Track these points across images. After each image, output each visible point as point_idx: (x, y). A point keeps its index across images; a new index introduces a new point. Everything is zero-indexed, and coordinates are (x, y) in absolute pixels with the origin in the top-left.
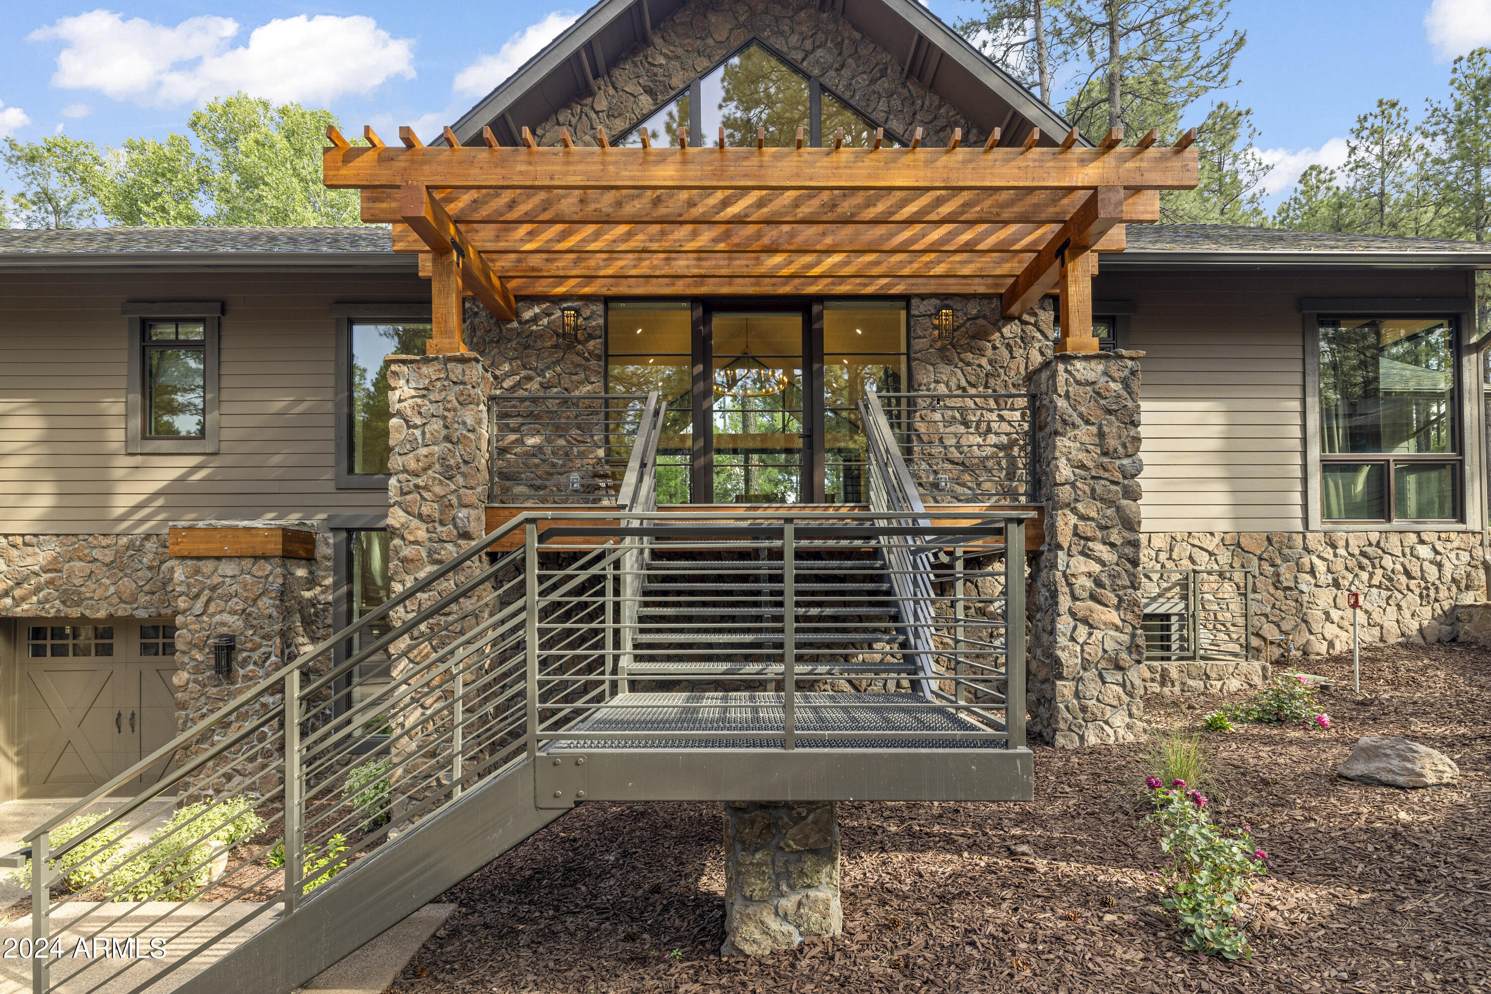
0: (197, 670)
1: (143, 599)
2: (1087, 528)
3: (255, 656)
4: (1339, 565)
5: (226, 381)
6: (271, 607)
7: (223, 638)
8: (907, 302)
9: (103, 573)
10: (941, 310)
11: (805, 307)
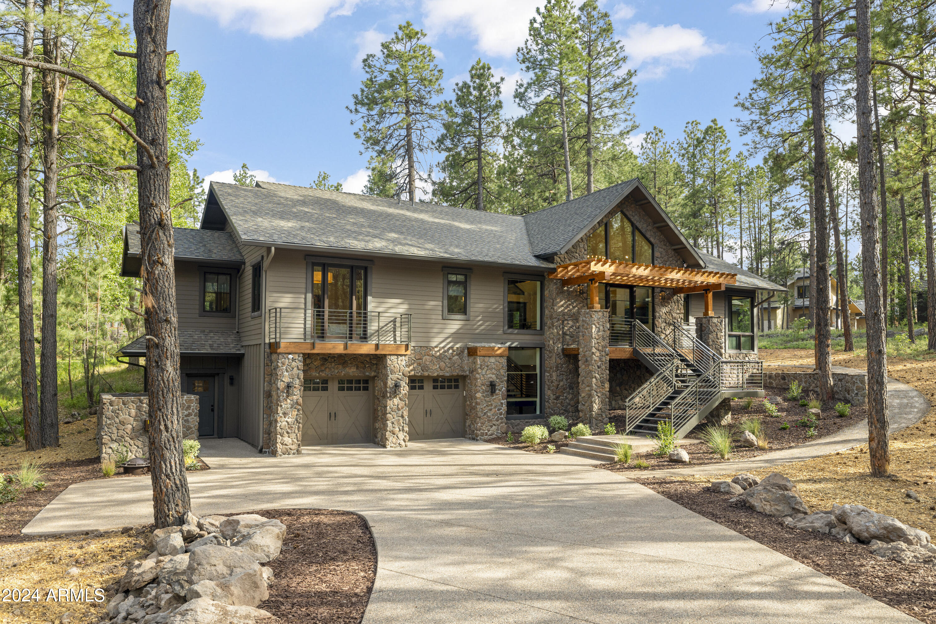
0: (483, 392)
1: (448, 369)
3: (499, 388)
5: (472, 296)
6: (504, 372)
7: (491, 382)
8: (653, 288)
9: (435, 360)
10: (661, 291)
11: (631, 288)
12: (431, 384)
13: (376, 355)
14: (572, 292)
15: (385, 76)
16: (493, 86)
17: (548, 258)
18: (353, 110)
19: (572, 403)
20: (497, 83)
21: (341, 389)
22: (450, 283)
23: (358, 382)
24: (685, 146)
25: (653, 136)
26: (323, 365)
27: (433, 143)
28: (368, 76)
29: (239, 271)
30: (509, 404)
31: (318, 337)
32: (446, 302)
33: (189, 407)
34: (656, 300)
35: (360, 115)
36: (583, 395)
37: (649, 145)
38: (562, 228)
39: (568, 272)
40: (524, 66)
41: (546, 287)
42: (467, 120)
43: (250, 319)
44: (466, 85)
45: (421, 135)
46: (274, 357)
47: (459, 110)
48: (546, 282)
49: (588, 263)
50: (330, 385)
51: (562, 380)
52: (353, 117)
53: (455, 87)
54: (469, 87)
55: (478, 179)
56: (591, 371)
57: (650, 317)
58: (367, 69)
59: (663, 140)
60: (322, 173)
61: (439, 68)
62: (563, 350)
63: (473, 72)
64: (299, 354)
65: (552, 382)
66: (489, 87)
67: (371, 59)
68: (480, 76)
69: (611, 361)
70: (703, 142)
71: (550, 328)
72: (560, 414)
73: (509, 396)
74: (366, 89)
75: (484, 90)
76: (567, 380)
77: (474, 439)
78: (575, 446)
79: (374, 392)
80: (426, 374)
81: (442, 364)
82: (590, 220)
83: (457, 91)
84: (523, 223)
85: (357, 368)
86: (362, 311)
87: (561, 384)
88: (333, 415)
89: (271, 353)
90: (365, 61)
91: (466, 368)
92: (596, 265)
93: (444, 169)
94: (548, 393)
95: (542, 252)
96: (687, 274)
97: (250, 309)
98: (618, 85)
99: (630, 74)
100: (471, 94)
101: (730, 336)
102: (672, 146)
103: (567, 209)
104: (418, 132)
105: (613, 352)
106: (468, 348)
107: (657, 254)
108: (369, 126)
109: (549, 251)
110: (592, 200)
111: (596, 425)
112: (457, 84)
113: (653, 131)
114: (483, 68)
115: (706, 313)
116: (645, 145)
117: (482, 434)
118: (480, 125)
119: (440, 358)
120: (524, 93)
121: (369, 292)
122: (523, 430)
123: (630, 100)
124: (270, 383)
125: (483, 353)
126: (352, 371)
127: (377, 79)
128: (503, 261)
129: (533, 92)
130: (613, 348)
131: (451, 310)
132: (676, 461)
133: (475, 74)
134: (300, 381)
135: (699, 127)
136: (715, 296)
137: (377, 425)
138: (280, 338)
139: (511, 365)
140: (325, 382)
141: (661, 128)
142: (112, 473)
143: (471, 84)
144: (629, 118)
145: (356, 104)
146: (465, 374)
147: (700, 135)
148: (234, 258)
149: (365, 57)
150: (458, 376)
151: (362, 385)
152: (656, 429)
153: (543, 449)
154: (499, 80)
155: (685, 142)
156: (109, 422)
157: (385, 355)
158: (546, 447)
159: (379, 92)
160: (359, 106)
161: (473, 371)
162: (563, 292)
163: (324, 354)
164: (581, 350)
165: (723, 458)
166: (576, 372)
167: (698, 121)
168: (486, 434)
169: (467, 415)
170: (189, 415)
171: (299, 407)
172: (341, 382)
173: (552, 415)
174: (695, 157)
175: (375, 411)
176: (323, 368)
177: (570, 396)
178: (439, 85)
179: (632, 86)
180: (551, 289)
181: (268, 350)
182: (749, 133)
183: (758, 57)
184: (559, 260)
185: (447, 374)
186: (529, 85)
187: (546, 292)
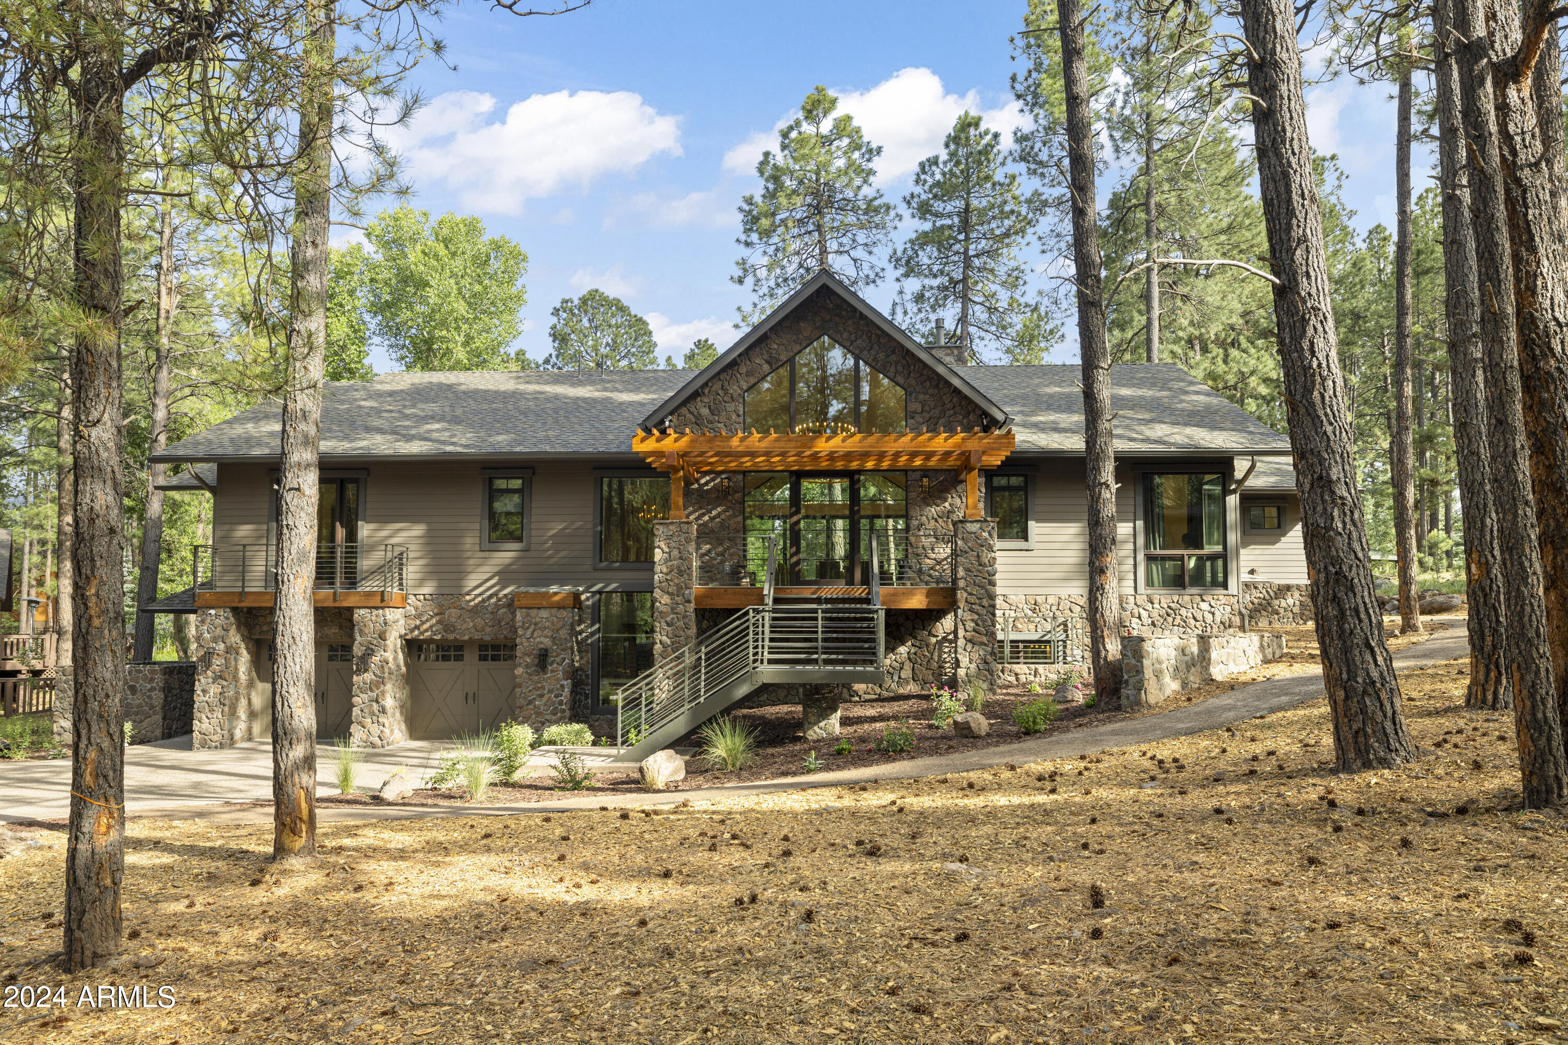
0: (527, 666)
1: (488, 630)
2: (972, 599)
3: (558, 660)
4: (1155, 614)
5: (534, 512)
6: (567, 634)
7: (542, 650)
9: (466, 615)
10: (923, 477)
12: (476, 653)
14: (709, 492)
22: (495, 492)
32: (486, 524)
34: (912, 495)
64: (224, 608)
81: (479, 621)
92: (643, 441)
101: (1150, 558)
107: (913, 406)
121: (361, 515)
134: (227, 646)
146: (505, 638)
157: (352, 609)
161: (512, 633)
162: (688, 493)
171: (225, 683)
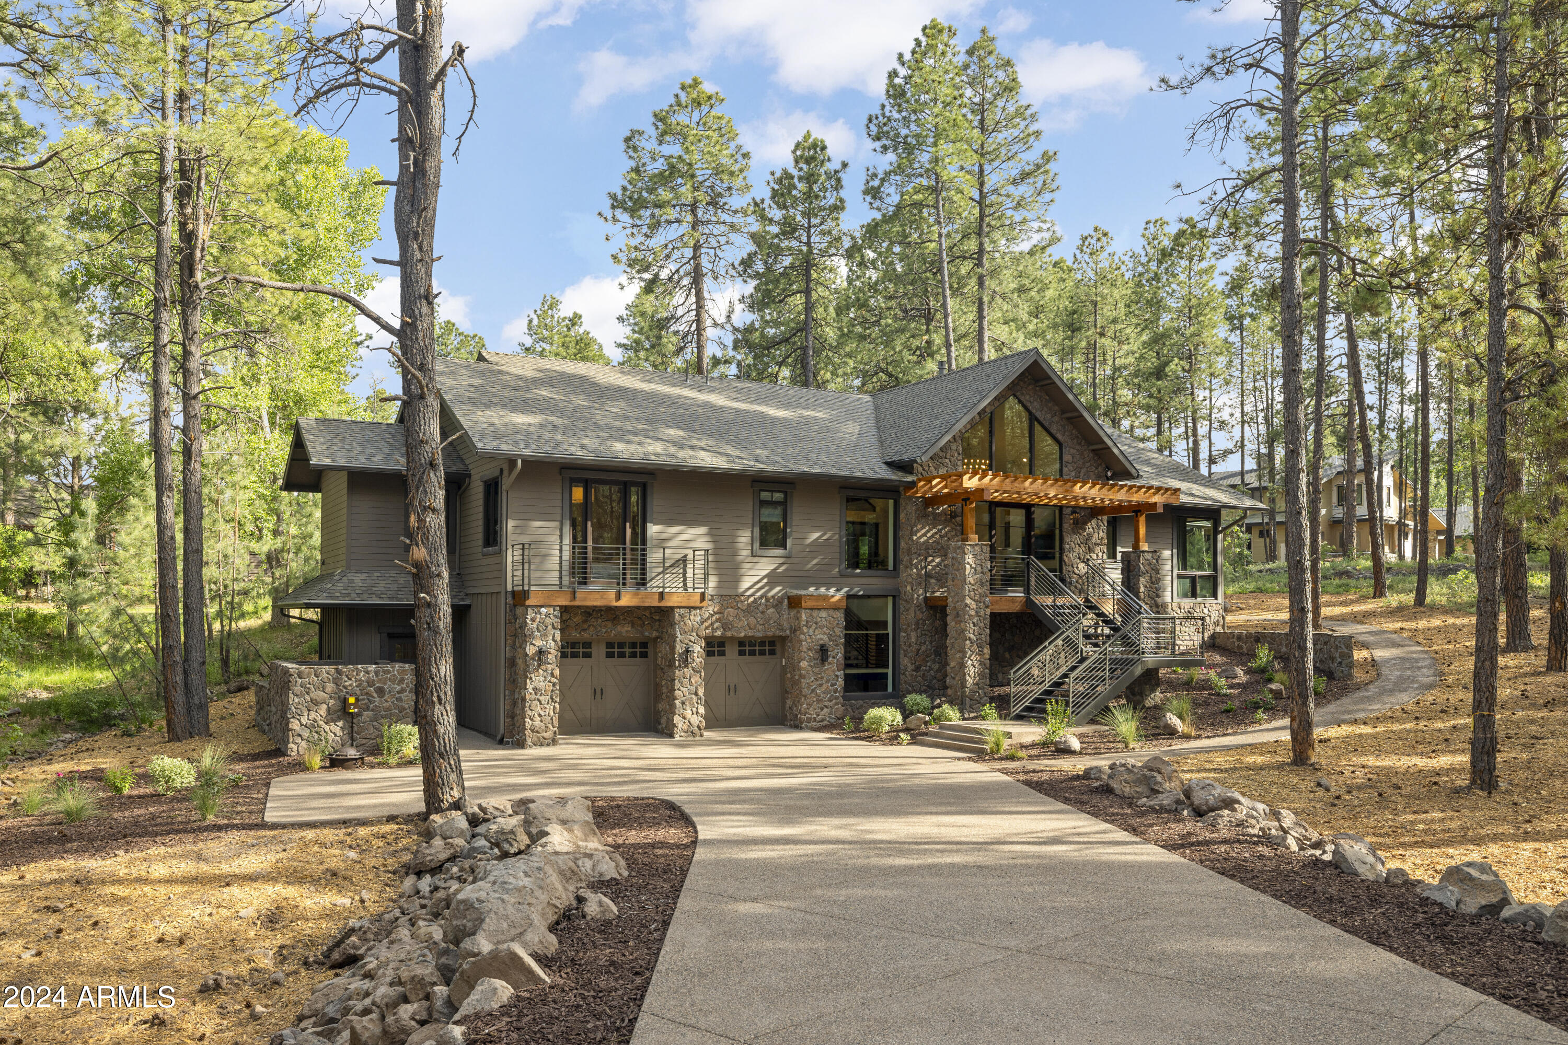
0: (810, 660)
1: (759, 627)
3: (833, 654)
5: (795, 522)
6: (839, 632)
7: (822, 646)
8: (1061, 508)
9: (741, 614)
10: (1073, 512)
11: (1028, 508)
12: (736, 649)
13: (659, 608)
14: (940, 514)
15: (659, 165)
16: (829, 176)
17: (905, 466)
18: (610, 217)
19: (939, 675)
20: (836, 172)
21: (610, 655)
22: (763, 503)
23: (633, 645)
24: (1144, 259)
25: (1093, 241)
26: (585, 621)
27: (734, 268)
28: (633, 164)
29: (459, 488)
30: (847, 678)
31: (580, 583)
32: (757, 530)
33: (402, 681)
34: (1066, 526)
35: (620, 225)
36: (952, 664)
37: (1086, 257)
38: (926, 420)
39: (932, 487)
40: (878, 145)
41: (902, 508)
42: (789, 228)
43: (480, 556)
44: (787, 176)
45: (716, 255)
46: (519, 610)
47: (777, 214)
48: (902, 502)
49: (961, 476)
50: (594, 651)
51: (925, 643)
52: (610, 228)
53: (771, 178)
54: (792, 178)
55: (806, 322)
56: (963, 631)
57: (1057, 550)
58: (631, 153)
59: (1109, 250)
60: (548, 297)
61: (744, 151)
62: (926, 599)
63: (798, 153)
64: (554, 607)
65: (910, 646)
66: (823, 177)
67: (637, 136)
68: (809, 161)
69: (993, 615)
70: (1171, 255)
71: (907, 567)
72: (920, 692)
73: (847, 666)
74: (629, 187)
75: (816, 182)
76: (931, 642)
77: (797, 726)
78: (937, 735)
79: (656, 659)
80: (729, 634)
81: (752, 619)
82: (965, 411)
83: (772, 184)
84: (872, 408)
85: (633, 626)
86: (639, 547)
87: (923, 648)
88: (598, 692)
89: (515, 606)
90: (628, 140)
91: (786, 625)
92: (970, 479)
93: (751, 307)
94: (905, 661)
95: (896, 458)
96: (1104, 491)
97: (480, 542)
98: (1028, 174)
99: (1048, 157)
100: (795, 188)
101: (1179, 577)
102: (1123, 258)
103: (936, 389)
104: (712, 252)
105: (997, 602)
106: (789, 598)
107: (1067, 457)
108: (633, 242)
109: (906, 457)
110: (970, 379)
111: (971, 706)
112: (773, 174)
113: (1093, 234)
114: (814, 146)
115: (1136, 546)
116: (1079, 256)
117: (809, 720)
118: (809, 237)
119: (750, 610)
120: (879, 187)
121: (648, 518)
122: (866, 713)
123: (1047, 197)
124: (514, 647)
125: (810, 604)
126: (625, 631)
127: (648, 168)
128: (839, 473)
129: (894, 187)
130: (997, 597)
131: (764, 544)
132: (1063, 751)
133: (801, 157)
134: (557, 644)
135: (1167, 229)
136: (1149, 519)
137: (660, 707)
138: (530, 585)
139: (852, 621)
140: (587, 645)
141: (1106, 229)
142: (317, 767)
143: (795, 173)
144: (1045, 226)
145: (613, 207)
146: (783, 634)
147: (1166, 243)
148: (454, 468)
149: (628, 134)
150: (774, 636)
151: (638, 650)
152: (1044, 711)
153: (893, 738)
154: (838, 166)
155: (1143, 253)
156: (296, 700)
157: (672, 609)
158: (897, 737)
159: (651, 191)
160: (619, 213)
161: (795, 631)
162: (926, 516)
163: (587, 607)
164: (950, 600)
165: (1127, 747)
166: (943, 631)
167: (1165, 219)
168: (815, 720)
169: (787, 692)
170: (402, 691)
171: (554, 680)
172: (610, 645)
173: (910, 693)
174: (1158, 281)
175: (657, 686)
176: (586, 626)
177: (936, 666)
178: (745, 178)
179: (1051, 175)
180: (908, 511)
181: (510, 601)
182: (1230, 255)
183: (1243, 136)
184: (920, 469)
185: (759, 635)
186: (888, 174)
187: (902, 516)
